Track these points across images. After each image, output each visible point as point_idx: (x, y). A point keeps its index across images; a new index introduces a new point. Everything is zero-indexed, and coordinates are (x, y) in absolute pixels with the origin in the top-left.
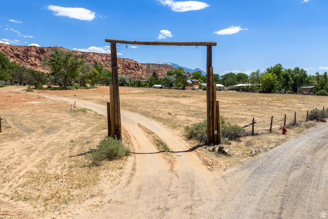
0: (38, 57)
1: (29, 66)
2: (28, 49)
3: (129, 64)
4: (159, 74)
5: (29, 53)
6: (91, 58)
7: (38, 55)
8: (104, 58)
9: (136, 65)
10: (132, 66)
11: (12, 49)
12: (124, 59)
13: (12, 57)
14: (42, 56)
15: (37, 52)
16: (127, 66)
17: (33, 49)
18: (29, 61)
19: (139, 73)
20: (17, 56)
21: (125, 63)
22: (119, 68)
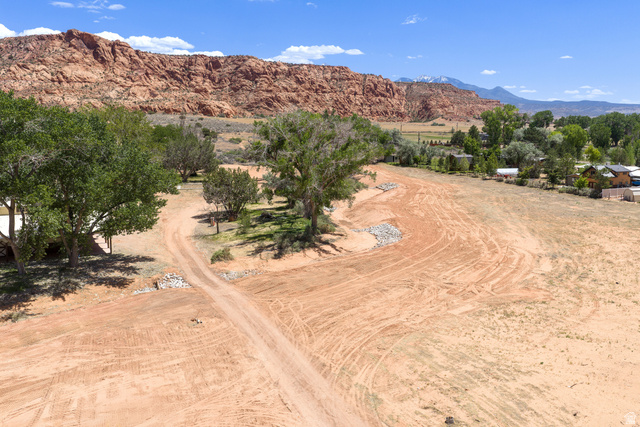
0: (209, 75)
1: (194, 94)
2: (190, 61)
3: (376, 86)
4: (433, 103)
5: (192, 68)
6: (306, 75)
7: (208, 72)
8: (328, 76)
9: (389, 87)
10: (381, 89)
11: (162, 62)
12: (365, 76)
13: (163, 77)
14: (215, 74)
15: (206, 65)
16: (371, 89)
17: (200, 61)
18: (193, 83)
19: (394, 101)
20: (172, 74)
21: (367, 82)
22: (356, 94)
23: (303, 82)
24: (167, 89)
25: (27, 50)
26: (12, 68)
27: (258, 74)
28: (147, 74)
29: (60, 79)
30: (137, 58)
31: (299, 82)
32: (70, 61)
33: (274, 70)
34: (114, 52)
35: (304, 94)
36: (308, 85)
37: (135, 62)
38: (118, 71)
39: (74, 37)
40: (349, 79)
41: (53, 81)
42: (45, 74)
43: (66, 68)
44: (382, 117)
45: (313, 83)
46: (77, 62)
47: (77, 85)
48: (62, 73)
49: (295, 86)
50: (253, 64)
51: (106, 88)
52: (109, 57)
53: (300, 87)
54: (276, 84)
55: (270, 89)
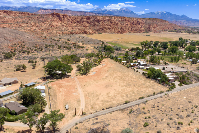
1: (83, 27)
2: (82, 18)
5: (83, 20)
6: (113, 20)
7: (87, 20)
8: (120, 20)
9: (138, 22)
10: (135, 23)
11: (75, 18)
12: (131, 19)
13: (76, 22)
14: (89, 21)
16: (132, 23)
17: (85, 17)
18: (83, 24)
19: (139, 26)
20: (78, 22)
21: (131, 21)
22: (127, 25)
23: (112, 23)
24: (76, 26)
25: (44, 18)
26: (41, 24)
27: (100, 21)
28: (72, 22)
29: (51, 25)
30: (69, 18)
31: (111, 23)
32: (53, 21)
33: (104, 19)
34: (63, 17)
35: (112, 26)
36: (113, 23)
37: (69, 19)
38: (65, 22)
39: (54, 14)
40: (126, 21)
41: (50, 26)
42: (48, 24)
43: (53, 23)
44: (135, 32)
45: (115, 23)
46: (55, 21)
47: (55, 27)
49: (110, 24)
50: (99, 18)
51: (62, 27)
52: (62, 19)
53: (111, 24)
54: (105, 23)
55: (103, 25)
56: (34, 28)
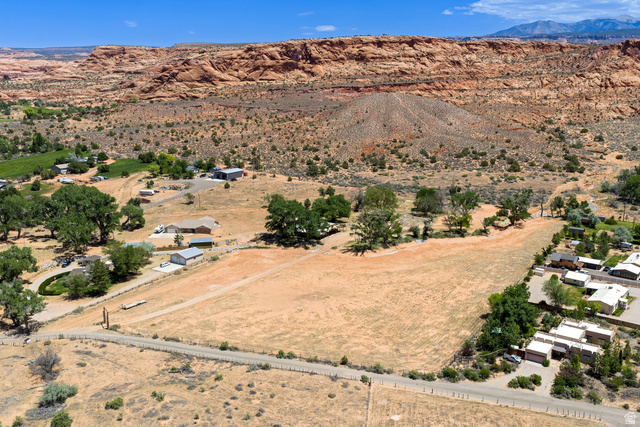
25: (592, 59)
26: (571, 78)
29: (608, 84)
32: (621, 68)
39: (629, 46)
41: (601, 86)
42: (597, 80)
43: (615, 75)
46: (627, 68)
47: (620, 90)
48: (609, 79)
56: (545, 92)
